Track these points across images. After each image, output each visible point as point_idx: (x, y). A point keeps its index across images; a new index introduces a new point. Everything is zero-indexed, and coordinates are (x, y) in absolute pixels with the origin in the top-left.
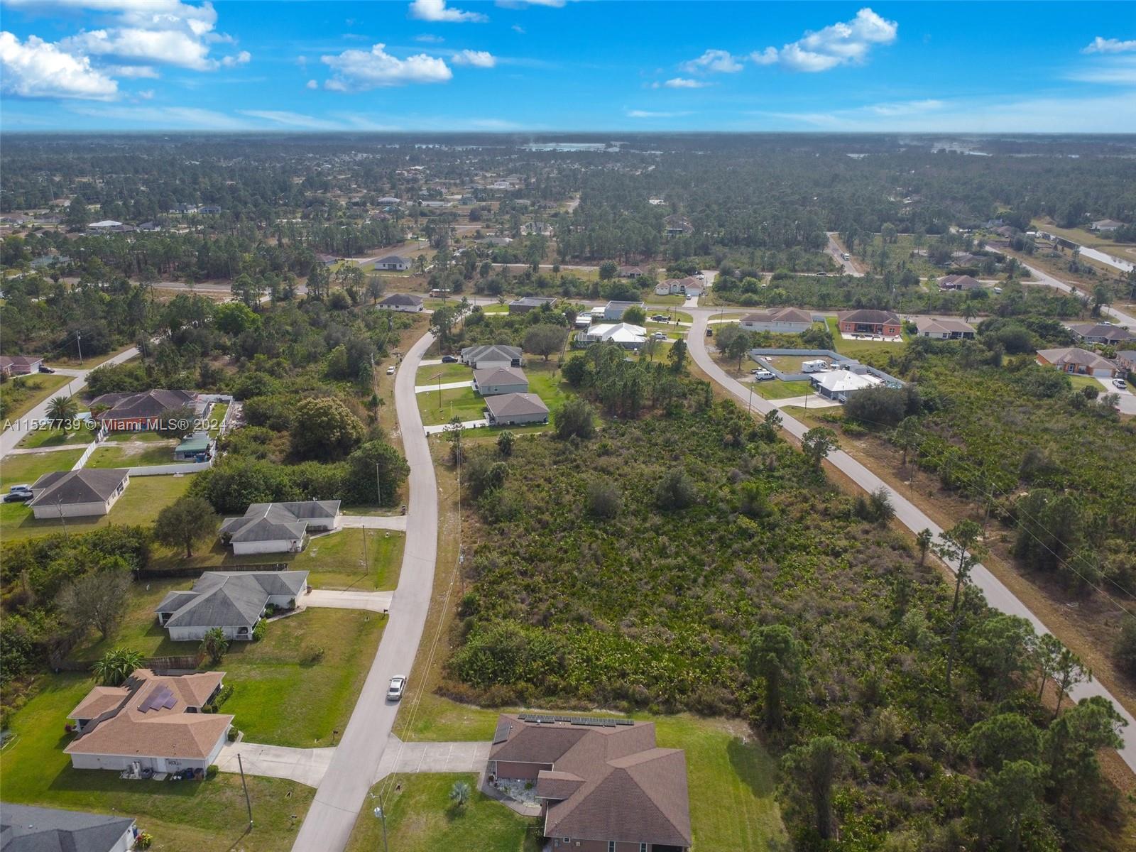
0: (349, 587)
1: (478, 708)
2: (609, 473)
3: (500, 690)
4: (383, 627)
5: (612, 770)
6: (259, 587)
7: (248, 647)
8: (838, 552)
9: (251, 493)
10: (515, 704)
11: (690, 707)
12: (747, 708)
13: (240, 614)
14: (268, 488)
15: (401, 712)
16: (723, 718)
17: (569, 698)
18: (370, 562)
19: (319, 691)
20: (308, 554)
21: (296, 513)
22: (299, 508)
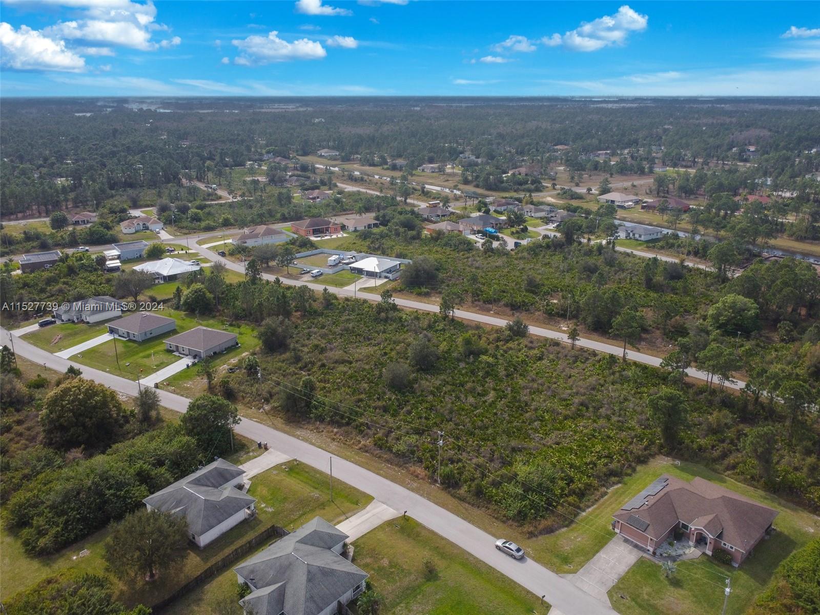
0: (344, 514)
1: (566, 529)
2: (351, 363)
4: (418, 524)
5: (721, 500)
6: (319, 548)
8: (540, 357)
10: (578, 513)
11: (636, 462)
13: (349, 573)
16: (652, 460)
17: (594, 493)
18: (317, 491)
19: (475, 586)
20: (265, 512)
21: (209, 484)
22: (208, 480)
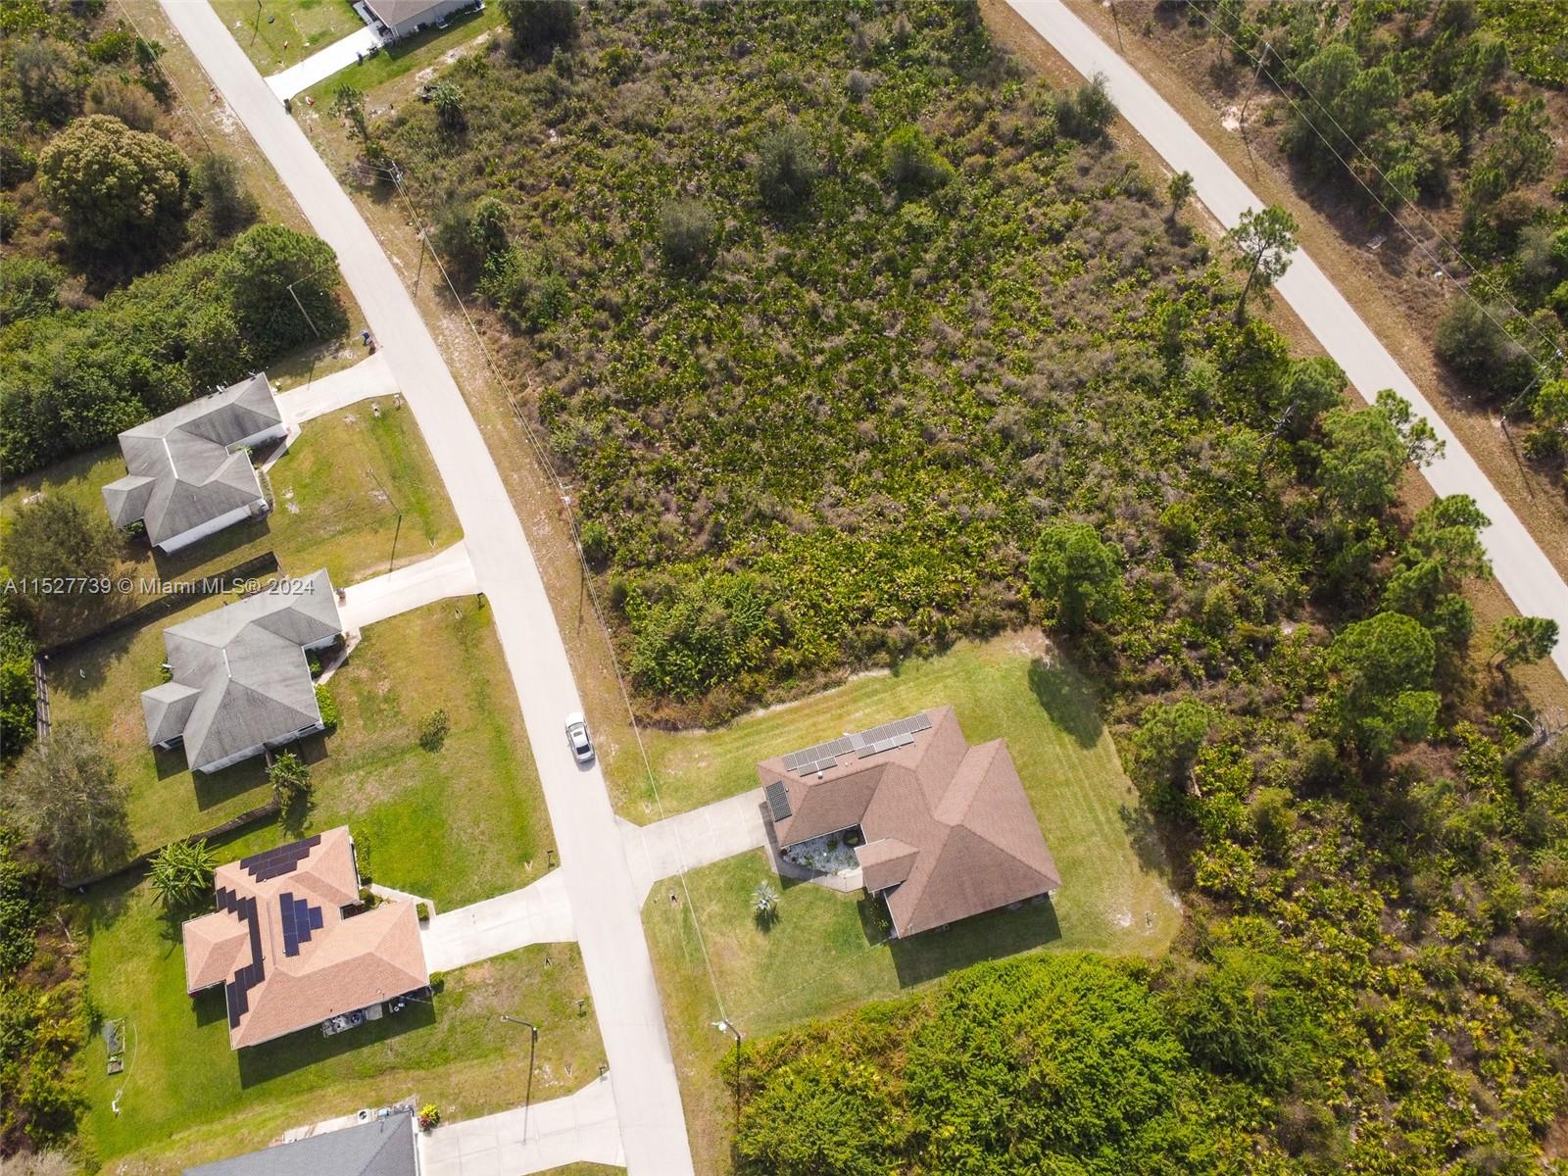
0: (393, 558)
1: (703, 732)
2: (654, 132)
3: (719, 696)
4: (490, 623)
5: (948, 831)
6: (281, 642)
7: (331, 744)
8: (1059, 233)
9: (102, 411)
10: (747, 710)
11: (965, 630)
12: (1036, 608)
13: (289, 710)
14: (121, 388)
15: (607, 774)
16: (1009, 632)
17: (813, 676)
18: (390, 487)
19: (479, 784)
20: (284, 511)
21: (214, 437)
22: (214, 427)
